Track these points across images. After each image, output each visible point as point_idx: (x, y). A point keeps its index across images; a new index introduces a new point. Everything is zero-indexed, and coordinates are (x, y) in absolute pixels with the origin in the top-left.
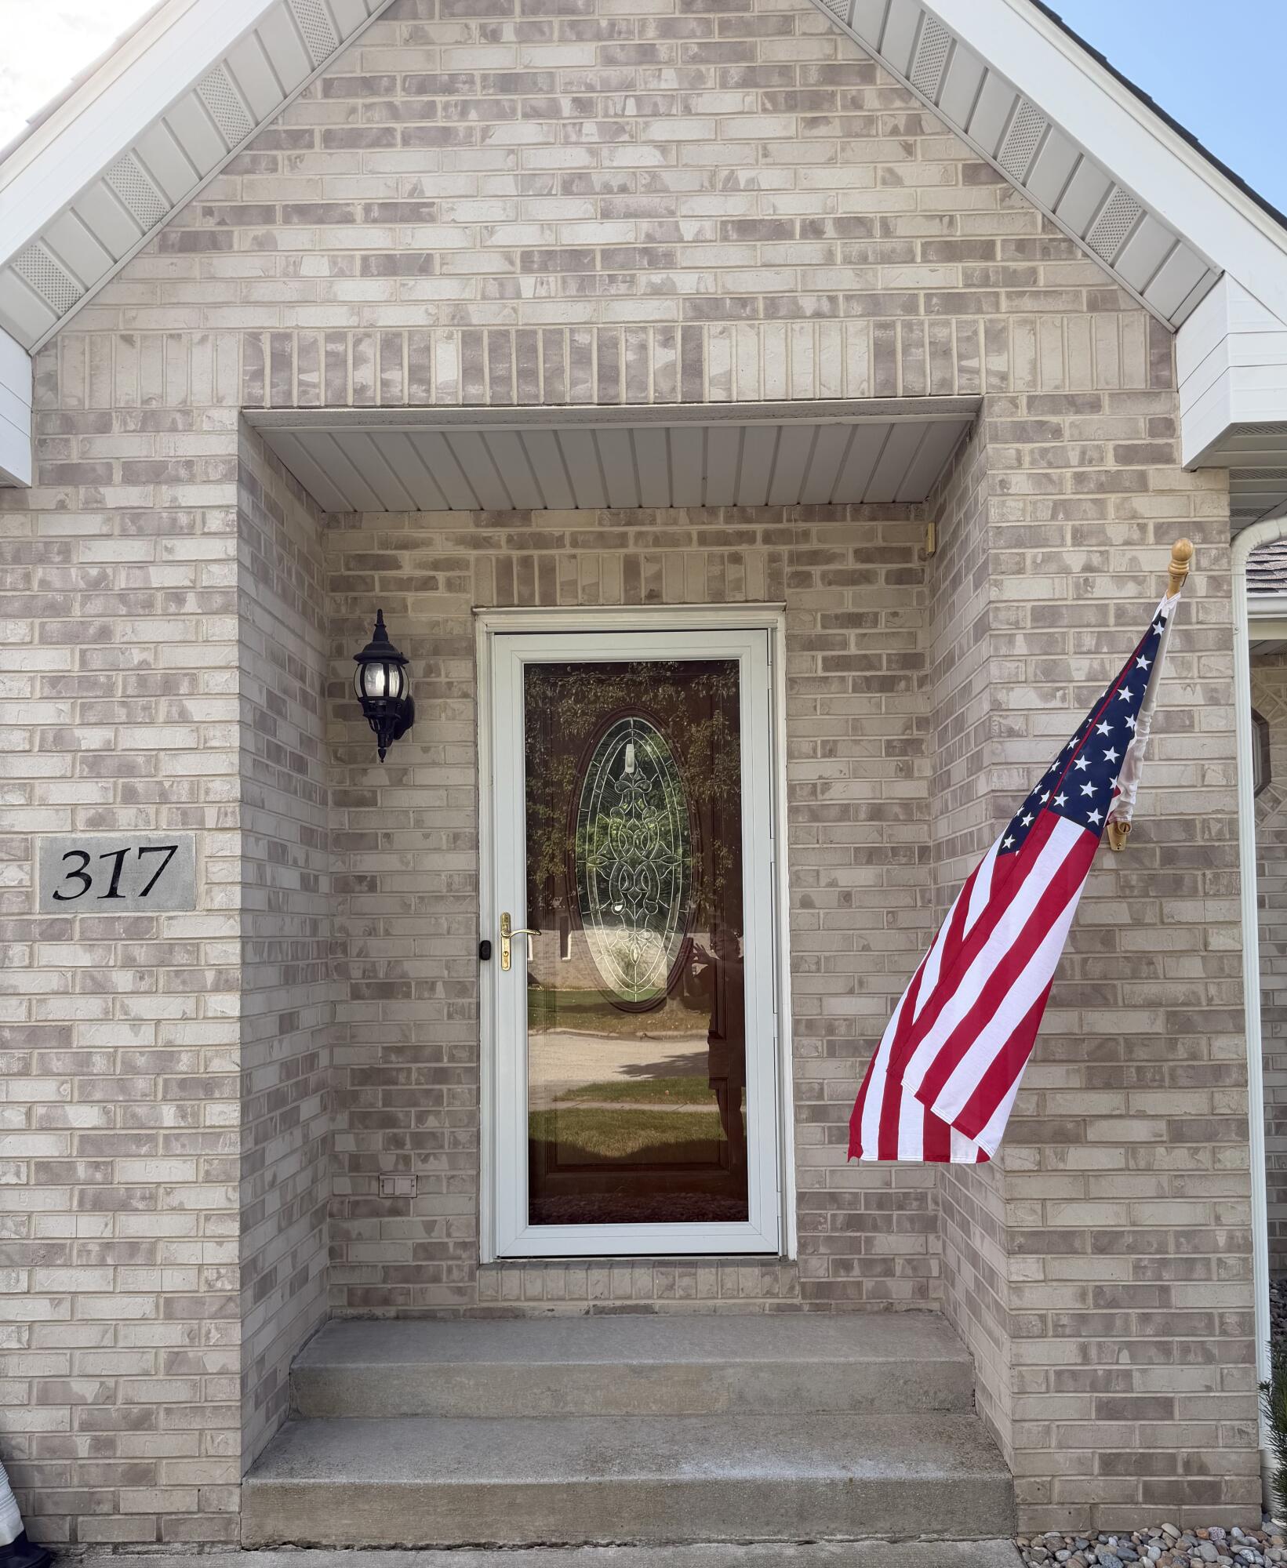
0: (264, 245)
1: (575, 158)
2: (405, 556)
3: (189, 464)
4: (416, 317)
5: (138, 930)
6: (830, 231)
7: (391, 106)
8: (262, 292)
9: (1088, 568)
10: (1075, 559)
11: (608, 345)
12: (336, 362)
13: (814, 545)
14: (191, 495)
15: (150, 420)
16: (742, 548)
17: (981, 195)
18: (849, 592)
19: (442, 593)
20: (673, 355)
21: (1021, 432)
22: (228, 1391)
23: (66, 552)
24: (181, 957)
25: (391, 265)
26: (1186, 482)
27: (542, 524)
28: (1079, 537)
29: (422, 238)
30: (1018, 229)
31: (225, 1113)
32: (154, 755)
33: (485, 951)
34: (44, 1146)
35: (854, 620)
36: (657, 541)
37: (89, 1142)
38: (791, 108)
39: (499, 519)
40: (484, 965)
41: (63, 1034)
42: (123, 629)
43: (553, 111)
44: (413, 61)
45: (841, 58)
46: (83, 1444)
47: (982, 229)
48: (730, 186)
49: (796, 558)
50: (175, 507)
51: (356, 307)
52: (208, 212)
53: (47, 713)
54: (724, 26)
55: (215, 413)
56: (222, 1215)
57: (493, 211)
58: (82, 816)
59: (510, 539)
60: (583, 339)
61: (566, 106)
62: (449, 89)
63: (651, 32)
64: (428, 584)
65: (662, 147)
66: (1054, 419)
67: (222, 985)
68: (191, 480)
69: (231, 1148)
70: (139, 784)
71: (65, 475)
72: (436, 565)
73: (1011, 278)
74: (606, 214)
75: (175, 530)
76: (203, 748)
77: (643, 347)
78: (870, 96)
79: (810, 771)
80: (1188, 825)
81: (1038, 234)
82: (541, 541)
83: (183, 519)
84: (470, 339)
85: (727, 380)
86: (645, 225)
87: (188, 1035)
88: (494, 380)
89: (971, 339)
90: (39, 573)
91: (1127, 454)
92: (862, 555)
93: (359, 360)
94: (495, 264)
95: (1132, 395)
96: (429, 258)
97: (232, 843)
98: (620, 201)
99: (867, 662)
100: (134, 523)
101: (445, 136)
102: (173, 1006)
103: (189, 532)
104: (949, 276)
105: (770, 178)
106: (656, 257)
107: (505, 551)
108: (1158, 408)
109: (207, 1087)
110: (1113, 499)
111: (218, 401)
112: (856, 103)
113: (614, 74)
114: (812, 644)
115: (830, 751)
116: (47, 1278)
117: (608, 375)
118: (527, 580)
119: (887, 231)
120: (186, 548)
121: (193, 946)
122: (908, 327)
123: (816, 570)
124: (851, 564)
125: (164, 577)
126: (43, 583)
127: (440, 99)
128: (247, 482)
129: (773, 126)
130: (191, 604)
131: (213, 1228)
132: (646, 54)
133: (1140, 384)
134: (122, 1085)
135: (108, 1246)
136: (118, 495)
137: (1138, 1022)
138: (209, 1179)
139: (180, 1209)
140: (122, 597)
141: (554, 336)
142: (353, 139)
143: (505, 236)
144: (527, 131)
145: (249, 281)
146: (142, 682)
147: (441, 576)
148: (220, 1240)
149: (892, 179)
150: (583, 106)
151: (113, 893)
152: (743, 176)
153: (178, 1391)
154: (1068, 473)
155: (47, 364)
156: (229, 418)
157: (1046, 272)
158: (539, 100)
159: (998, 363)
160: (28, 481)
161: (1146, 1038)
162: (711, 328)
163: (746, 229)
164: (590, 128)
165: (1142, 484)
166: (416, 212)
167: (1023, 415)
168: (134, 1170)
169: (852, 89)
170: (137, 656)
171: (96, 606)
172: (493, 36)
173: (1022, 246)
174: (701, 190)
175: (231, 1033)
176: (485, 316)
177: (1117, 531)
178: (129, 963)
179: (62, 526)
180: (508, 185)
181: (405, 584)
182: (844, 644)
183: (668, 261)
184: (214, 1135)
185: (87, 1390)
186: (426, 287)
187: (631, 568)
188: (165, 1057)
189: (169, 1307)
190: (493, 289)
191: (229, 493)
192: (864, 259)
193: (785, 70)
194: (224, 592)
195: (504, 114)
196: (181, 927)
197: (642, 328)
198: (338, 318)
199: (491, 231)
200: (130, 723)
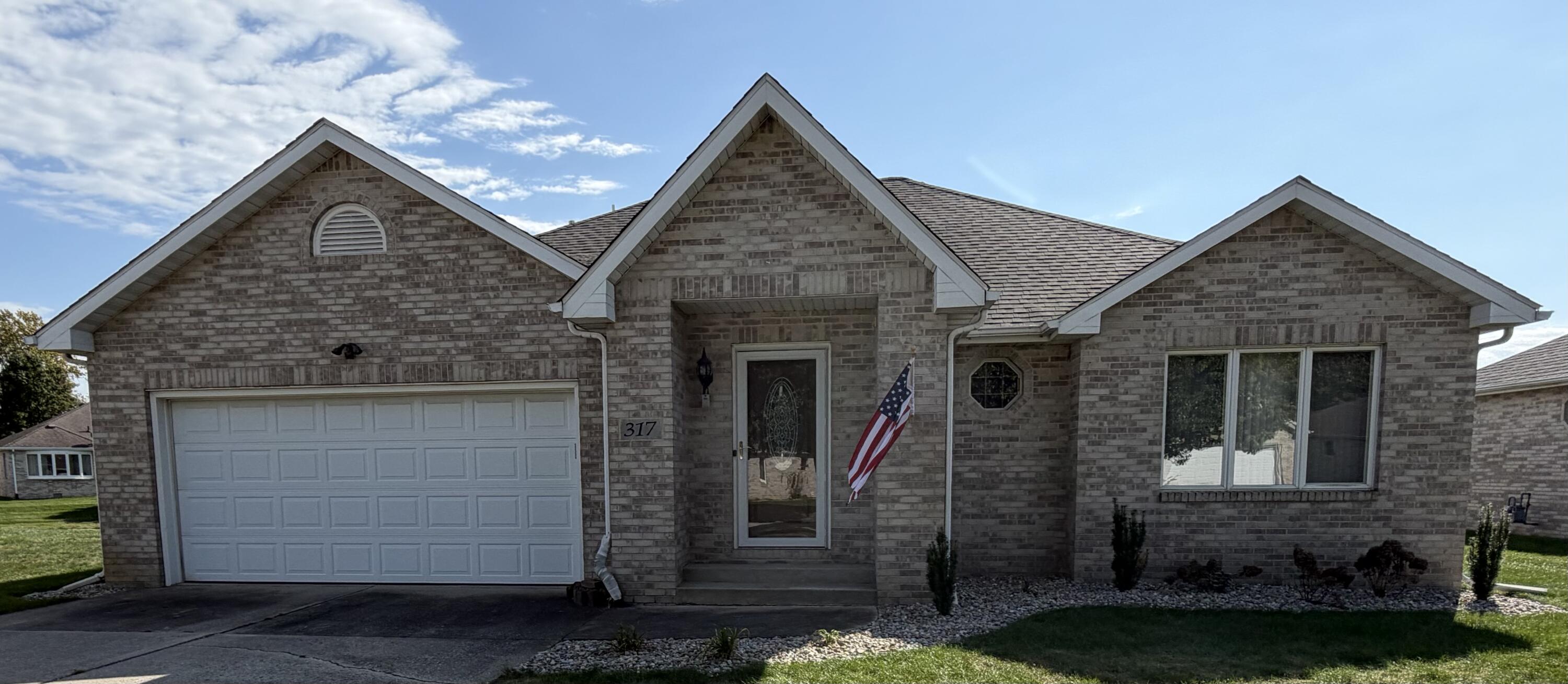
0: (676, 252)
1: (764, 224)
2: (710, 327)
3: (658, 316)
4: (719, 272)
5: (646, 444)
6: (835, 244)
7: (712, 210)
8: (676, 266)
9: (906, 343)
10: (903, 340)
11: (772, 280)
12: (697, 286)
13: (840, 323)
14: (658, 324)
15: (647, 303)
16: (817, 324)
17: (880, 233)
18: (851, 338)
19: (722, 339)
20: (791, 282)
21: (888, 303)
22: (672, 565)
23: (625, 340)
24: (658, 452)
25: (712, 257)
26: (935, 317)
27: (753, 317)
28: (904, 334)
29: (720, 249)
30: (889, 244)
31: (669, 493)
32: (649, 397)
33: (735, 454)
34: (623, 501)
35: (853, 347)
36: (790, 321)
37: (635, 500)
38: (825, 208)
39: (740, 315)
40: (735, 458)
41: (628, 472)
42: (641, 362)
43: (758, 210)
44: (718, 196)
45: (840, 192)
46: (635, 578)
47: (879, 244)
48: (808, 231)
49: (834, 327)
50: (654, 328)
51: (703, 270)
52: (661, 242)
53: (621, 385)
54: (807, 183)
55: (665, 301)
56: (670, 520)
57: (741, 241)
58: (631, 414)
59: (743, 322)
60: (765, 278)
61: (761, 208)
62: (728, 205)
63: (786, 185)
64: (717, 337)
65: (788, 220)
66: (898, 300)
67: (668, 459)
68: (658, 320)
69: (672, 502)
70: (646, 405)
71: (625, 319)
72: (720, 331)
73: (887, 258)
74: (772, 241)
75: (654, 334)
76: (663, 395)
77: (782, 280)
78: (848, 202)
79: (838, 396)
80: (932, 415)
81: (896, 245)
82: (753, 322)
83: (656, 331)
84: (734, 279)
85: (805, 289)
86: (783, 244)
87: (660, 472)
88: (741, 291)
89: (875, 276)
90: (618, 347)
91: (917, 310)
92: (856, 326)
93: (703, 285)
94: (741, 256)
95: (921, 292)
96: (723, 255)
97: (671, 421)
98: (777, 237)
99: (856, 360)
100: (643, 332)
101: (727, 219)
102: (656, 465)
103: (658, 335)
104: (869, 257)
105: (818, 229)
106: (787, 254)
107: (742, 326)
108: (928, 296)
109: (665, 486)
110: (914, 322)
111: (666, 298)
112: (844, 206)
113: (775, 198)
114: (839, 355)
115: (844, 389)
116: (626, 535)
117: (772, 288)
118: (748, 334)
119: (852, 244)
120: (657, 339)
121: (660, 448)
122: (857, 273)
123: (841, 331)
124: (852, 329)
125: (651, 347)
126: (620, 350)
127: (726, 207)
128: (673, 320)
129: (821, 213)
130: (659, 355)
131: (668, 523)
132: (784, 192)
133: (923, 289)
134: (644, 486)
135: (640, 527)
136: (638, 324)
137: (915, 470)
138: (666, 510)
139: (659, 518)
140: (641, 353)
141: (757, 277)
142: (701, 220)
143: (744, 248)
144: (749, 216)
145: (673, 262)
146: (646, 377)
147: (721, 334)
148: (670, 526)
149: (854, 229)
150: (766, 208)
151: (640, 434)
152: (811, 229)
153: (660, 565)
154: (901, 315)
155: (619, 288)
156: (668, 302)
157: (897, 255)
158: (753, 206)
159: (883, 283)
160: (614, 320)
161: (917, 475)
162: (802, 274)
163: (812, 244)
164: (768, 215)
165: (922, 317)
166: (718, 241)
167: (889, 298)
168: (647, 508)
169: (843, 202)
170: (645, 370)
171: (634, 355)
172: (740, 188)
173: (890, 248)
174: (800, 233)
175: (671, 472)
176: (738, 272)
177: (915, 332)
178: (644, 453)
179: (623, 333)
180: (745, 233)
181: (711, 337)
182: (849, 355)
183: (789, 254)
184: (667, 499)
185: (636, 564)
186: (721, 263)
187: (781, 330)
188: (654, 478)
189: (656, 543)
190: (741, 264)
191: (669, 324)
192: (845, 253)
193: (823, 196)
194: (668, 351)
195: (743, 211)
196: (657, 443)
197: (781, 274)
198: (697, 273)
199: (740, 247)
200: (644, 388)
